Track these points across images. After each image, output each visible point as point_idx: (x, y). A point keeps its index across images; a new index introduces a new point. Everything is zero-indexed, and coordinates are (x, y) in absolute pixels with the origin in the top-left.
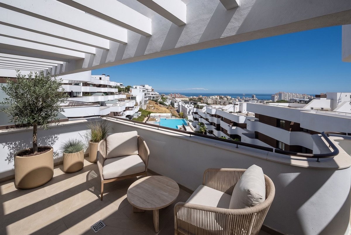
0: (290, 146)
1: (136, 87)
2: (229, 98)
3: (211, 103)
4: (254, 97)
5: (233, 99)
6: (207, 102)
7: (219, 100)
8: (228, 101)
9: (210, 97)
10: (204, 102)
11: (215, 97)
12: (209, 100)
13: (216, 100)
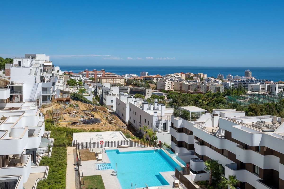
0: (264, 170)
1: (20, 62)
2: (204, 76)
3: (170, 90)
4: (249, 75)
5: (212, 80)
6: (163, 87)
7: (188, 83)
8: (204, 85)
9: (168, 76)
10: (157, 87)
11: (177, 76)
12: (165, 82)
13: (180, 83)
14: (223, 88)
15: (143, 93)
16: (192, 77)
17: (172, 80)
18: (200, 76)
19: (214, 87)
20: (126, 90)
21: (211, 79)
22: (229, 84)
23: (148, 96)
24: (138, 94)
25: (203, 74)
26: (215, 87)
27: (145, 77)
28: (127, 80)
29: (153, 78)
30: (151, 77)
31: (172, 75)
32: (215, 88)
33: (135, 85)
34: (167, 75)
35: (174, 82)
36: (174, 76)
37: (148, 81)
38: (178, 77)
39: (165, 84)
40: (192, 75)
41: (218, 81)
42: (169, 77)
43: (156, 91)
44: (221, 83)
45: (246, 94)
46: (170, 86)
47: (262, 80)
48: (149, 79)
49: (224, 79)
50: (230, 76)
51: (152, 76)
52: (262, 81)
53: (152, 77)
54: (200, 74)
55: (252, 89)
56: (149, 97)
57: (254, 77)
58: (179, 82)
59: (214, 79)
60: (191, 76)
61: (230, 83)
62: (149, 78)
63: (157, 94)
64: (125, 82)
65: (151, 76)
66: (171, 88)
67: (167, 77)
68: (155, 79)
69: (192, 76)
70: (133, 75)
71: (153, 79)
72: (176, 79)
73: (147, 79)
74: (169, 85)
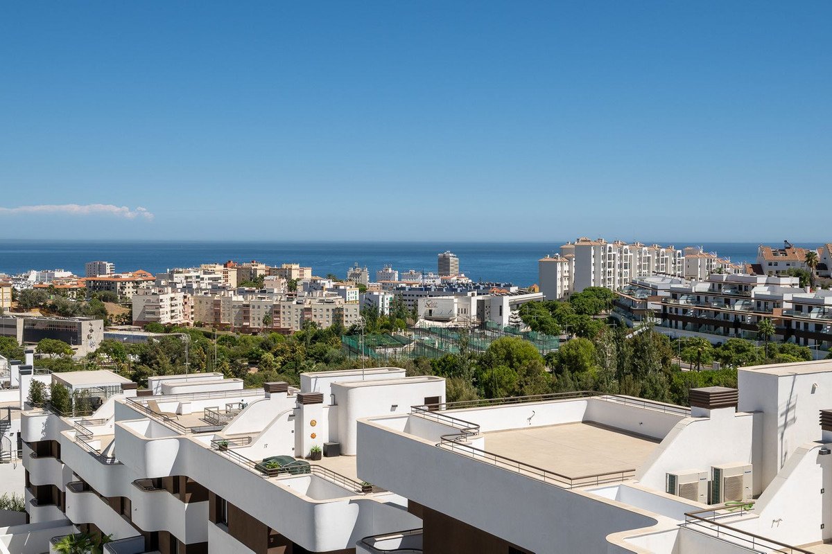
2: (303, 275)
3: (179, 323)
4: (451, 268)
5: (327, 286)
6: (153, 313)
7: (240, 298)
8: (294, 303)
9: (175, 275)
10: (131, 313)
11: (206, 276)
12: (161, 297)
13: (216, 299)
14: (358, 313)
15: (73, 336)
16: (262, 277)
17: (188, 288)
18: (291, 275)
19: (328, 310)
20: (7, 326)
21: (322, 282)
22: (381, 298)
23: (92, 345)
24: (52, 342)
25: (298, 266)
26: (330, 310)
27: (94, 281)
28: (23, 292)
29: (124, 283)
30: (116, 280)
31: (189, 272)
32: (331, 313)
33: (53, 309)
34: (172, 272)
35: (192, 295)
36: (198, 274)
37: (102, 293)
38: (209, 279)
39: (161, 304)
40: (261, 269)
41: (345, 290)
42: (179, 278)
43: (127, 327)
44: (353, 295)
45: (409, 327)
46: (180, 308)
47: (483, 284)
48: (110, 285)
49: (370, 281)
50: (390, 271)
51: (118, 277)
52: (482, 287)
53: (119, 279)
54: (289, 266)
55: (430, 311)
56: (93, 350)
57: (466, 276)
58: (210, 295)
59: (332, 284)
60: (259, 273)
61: (383, 294)
62: (107, 281)
63: (125, 339)
64: (13, 300)
65: (115, 277)
66: (182, 314)
67: (171, 277)
68: (131, 284)
69: (263, 273)
70: (59, 274)
71: (122, 288)
72: (203, 286)
73: (101, 288)
74: (176, 305)
